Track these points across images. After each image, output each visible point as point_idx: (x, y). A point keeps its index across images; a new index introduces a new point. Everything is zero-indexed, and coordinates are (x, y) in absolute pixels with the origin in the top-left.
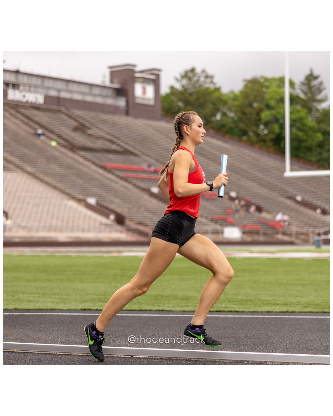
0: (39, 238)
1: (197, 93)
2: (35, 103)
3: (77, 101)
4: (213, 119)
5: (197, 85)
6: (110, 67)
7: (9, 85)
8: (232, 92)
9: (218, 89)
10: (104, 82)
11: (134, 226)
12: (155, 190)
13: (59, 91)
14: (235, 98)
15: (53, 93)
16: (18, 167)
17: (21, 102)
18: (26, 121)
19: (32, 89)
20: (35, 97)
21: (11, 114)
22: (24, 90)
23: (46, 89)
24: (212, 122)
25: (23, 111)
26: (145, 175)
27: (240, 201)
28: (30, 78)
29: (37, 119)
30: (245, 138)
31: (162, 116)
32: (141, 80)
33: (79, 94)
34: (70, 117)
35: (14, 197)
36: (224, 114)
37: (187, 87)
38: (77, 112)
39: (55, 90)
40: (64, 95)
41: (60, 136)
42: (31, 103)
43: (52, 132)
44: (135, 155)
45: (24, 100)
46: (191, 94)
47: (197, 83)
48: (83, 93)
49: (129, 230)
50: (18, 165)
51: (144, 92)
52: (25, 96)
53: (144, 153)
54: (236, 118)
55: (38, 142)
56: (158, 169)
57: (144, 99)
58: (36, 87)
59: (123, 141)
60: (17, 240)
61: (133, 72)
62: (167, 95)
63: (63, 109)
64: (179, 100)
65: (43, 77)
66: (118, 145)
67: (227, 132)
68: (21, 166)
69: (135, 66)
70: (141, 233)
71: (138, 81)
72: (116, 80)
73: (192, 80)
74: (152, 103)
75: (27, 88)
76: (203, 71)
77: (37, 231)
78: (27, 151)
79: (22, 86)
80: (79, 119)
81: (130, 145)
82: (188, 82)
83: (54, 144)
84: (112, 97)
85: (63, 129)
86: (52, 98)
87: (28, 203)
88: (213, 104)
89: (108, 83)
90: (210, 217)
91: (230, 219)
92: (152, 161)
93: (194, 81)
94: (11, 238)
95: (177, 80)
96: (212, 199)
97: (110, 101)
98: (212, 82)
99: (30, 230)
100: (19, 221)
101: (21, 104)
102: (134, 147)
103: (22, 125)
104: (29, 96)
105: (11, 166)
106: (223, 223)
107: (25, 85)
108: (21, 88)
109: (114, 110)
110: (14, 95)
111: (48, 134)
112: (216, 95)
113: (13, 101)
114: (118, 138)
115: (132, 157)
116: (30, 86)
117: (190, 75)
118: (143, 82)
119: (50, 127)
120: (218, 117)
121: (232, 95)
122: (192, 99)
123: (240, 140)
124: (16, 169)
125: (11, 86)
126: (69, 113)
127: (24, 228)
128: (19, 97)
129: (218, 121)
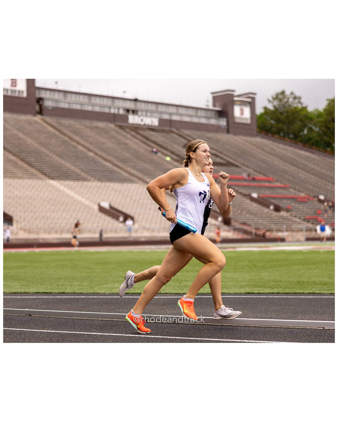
0: (161, 237)
1: (287, 112)
2: (152, 126)
3: (186, 123)
4: (301, 134)
5: (287, 105)
6: (213, 93)
7: (130, 111)
8: (317, 110)
9: (305, 108)
10: (208, 106)
11: (238, 226)
12: (255, 195)
13: (171, 114)
14: (319, 115)
15: (166, 117)
16: (140, 179)
17: (140, 125)
18: (144, 140)
19: (149, 114)
20: (151, 120)
21: (132, 135)
22: (142, 115)
23: (160, 113)
24: (301, 136)
25: (141, 132)
26: (245, 183)
27: (328, 203)
28: (146, 104)
29: (153, 138)
30: (329, 149)
31: (258, 132)
32: (239, 103)
33: (187, 116)
34: (181, 136)
35: (138, 204)
36: (310, 129)
37: (278, 107)
38: (186, 132)
39: (168, 114)
40: (175, 118)
41: (173, 153)
42: (148, 125)
43: (166, 149)
44: (237, 166)
45: (142, 123)
46: (281, 113)
47: (287, 103)
48: (190, 116)
49: (235, 229)
50: (140, 177)
51: (242, 113)
52: (143, 120)
53: (243, 165)
54: (320, 132)
55: (155, 157)
56: (256, 178)
57: (242, 119)
58: (151, 112)
59: (225, 155)
60: (143, 239)
61: (233, 96)
62: (262, 115)
63: (174, 130)
64: (272, 119)
65: (157, 104)
66: (222, 158)
67: (313, 144)
68: (142, 178)
69: (234, 91)
70: (245, 232)
71: (237, 104)
72: (217, 104)
73: (283, 101)
74: (249, 121)
75: (144, 113)
76: (292, 93)
77: (159, 232)
78: (146, 165)
79: (141, 111)
80: (188, 138)
81: (231, 158)
82: (279, 103)
83: (168, 159)
84: (215, 118)
85: (175, 146)
86: (165, 120)
87: (150, 209)
88: (301, 121)
89: (211, 107)
90: (302, 217)
91: (320, 218)
92: (252, 171)
93: (284, 102)
94: (138, 237)
95: (269, 101)
96: (304, 202)
97: (213, 122)
98: (300, 102)
99: (153, 231)
100: (143, 224)
101: (139, 126)
102: (234, 160)
103: (141, 144)
104: (146, 120)
105: (134, 179)
106: (314, 222)
107: (142, 111)
108: (140, 113)
109: (217, 129)
110: (134, 119)
111: (163, 151)
112: (303, 113)
113: (133, 124)
114: (222, 153)
115: (233, 168)
116: (147, 112)
117: (280, 97)
118: (241, 105)
119: (165, 145)
120: (306, 131)
121: (317, 112)
122: (282, 117)
123: (326, 151)
124: (138, 181)
125: (131, 112)
126: (180, 133)
127: (148, 229)
128: (138, 121)
129: (305, 135)
